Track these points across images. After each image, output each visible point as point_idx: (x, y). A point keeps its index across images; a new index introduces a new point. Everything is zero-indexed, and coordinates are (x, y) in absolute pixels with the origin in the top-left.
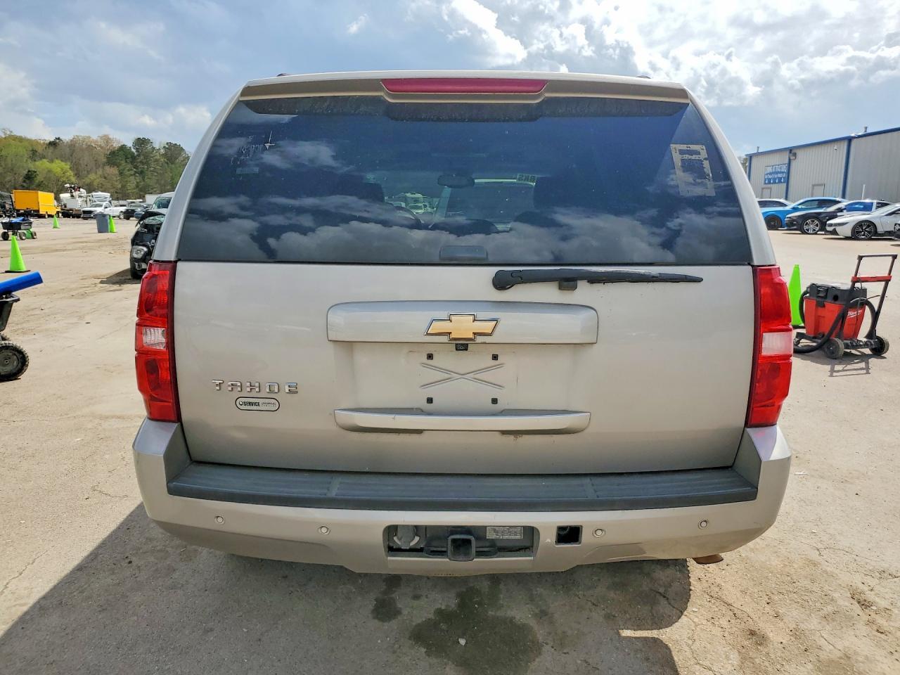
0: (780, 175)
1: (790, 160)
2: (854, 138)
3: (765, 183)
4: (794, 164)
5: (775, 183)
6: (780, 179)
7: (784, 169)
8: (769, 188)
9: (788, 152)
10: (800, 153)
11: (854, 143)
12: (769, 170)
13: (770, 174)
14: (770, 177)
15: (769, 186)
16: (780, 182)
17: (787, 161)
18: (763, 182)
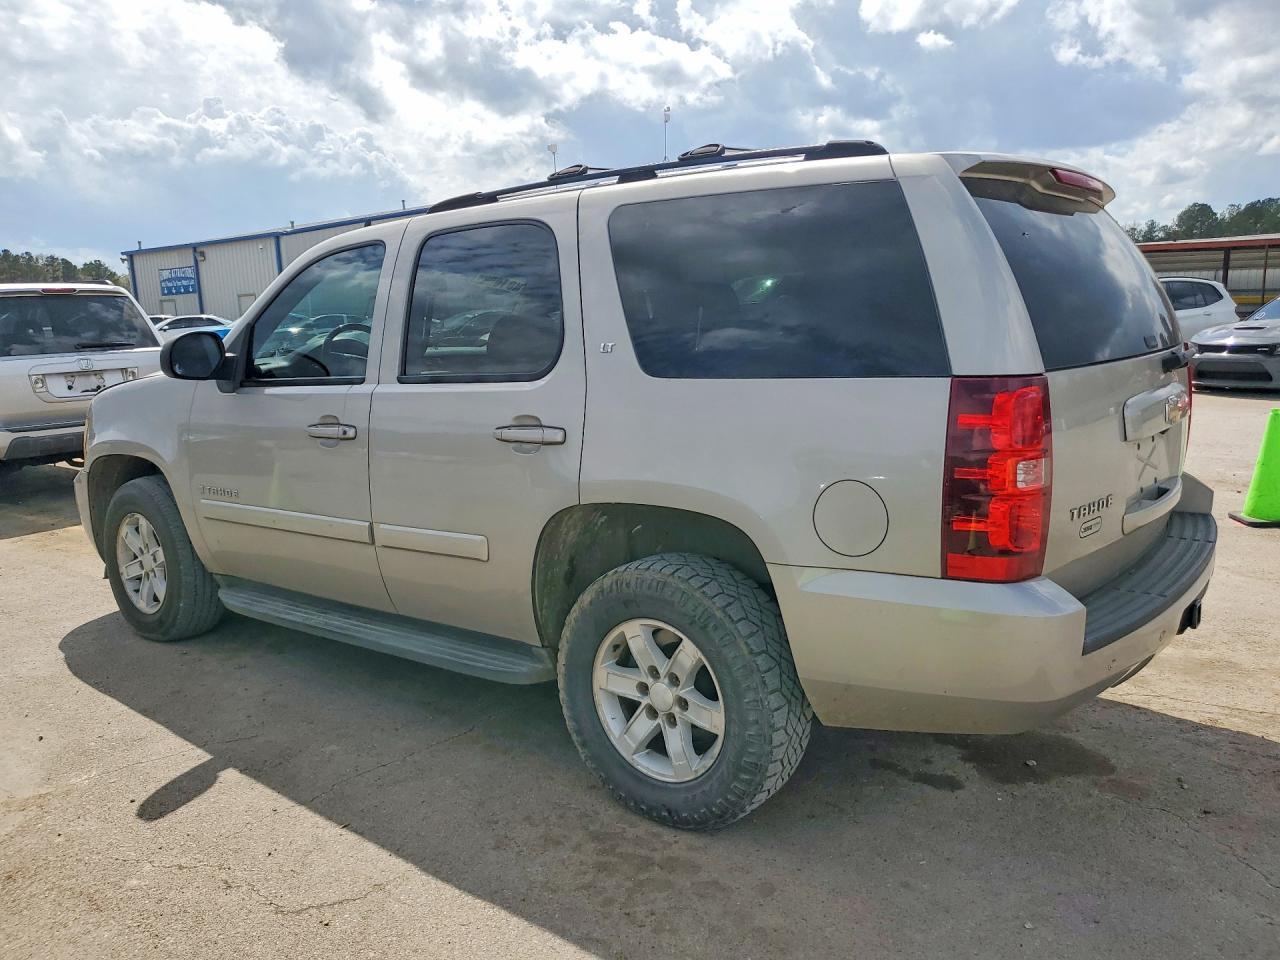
0: (185, 283)
1: (196, 261)
2: (283, 234)
3: (164, 294)
4: (203, 267)
5: (178, 293)
6: (186, 288)
7: (190, 273)
8: (169, 301)
9: (191, 251)
10: (209, 252)
11: (284, 241)
12: (166, 274)
13: (169, 280)
14: (170, 285)
15: (171, 297)
16: (187, 292)
17: (192, 263)
18: (160, 292)
